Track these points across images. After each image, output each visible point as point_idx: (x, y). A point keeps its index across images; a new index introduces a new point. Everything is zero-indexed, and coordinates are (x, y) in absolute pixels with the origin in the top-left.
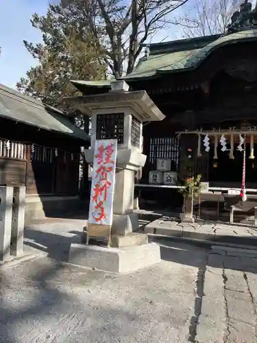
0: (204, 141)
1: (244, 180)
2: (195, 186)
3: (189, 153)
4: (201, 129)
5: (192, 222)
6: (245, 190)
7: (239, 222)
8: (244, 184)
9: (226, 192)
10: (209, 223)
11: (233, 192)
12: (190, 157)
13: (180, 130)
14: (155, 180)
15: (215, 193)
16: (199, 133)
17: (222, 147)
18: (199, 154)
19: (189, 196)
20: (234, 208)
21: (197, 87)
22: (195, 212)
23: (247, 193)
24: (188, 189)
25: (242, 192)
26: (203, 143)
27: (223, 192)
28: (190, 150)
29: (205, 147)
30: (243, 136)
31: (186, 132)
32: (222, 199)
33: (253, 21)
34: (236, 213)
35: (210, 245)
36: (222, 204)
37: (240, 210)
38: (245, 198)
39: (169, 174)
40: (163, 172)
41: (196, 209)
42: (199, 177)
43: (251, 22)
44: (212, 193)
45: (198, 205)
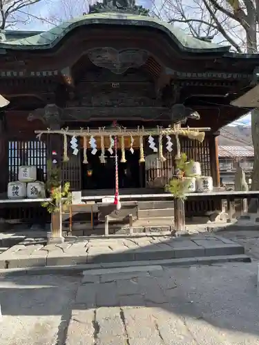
0: (71, 142)
1: (117, 187)
2: (63, 197)
3: (54, 157)
4: (67, 129)
5: (60, 242)
6: (119, 197)
7: (114, 233)
8: (117, 191)
9: (100, 200)
10: (82, 240)
11: (107, 200)
12: (55, 161)
13: (42, 129)
14: (17, 193)
15: (88, 203)
16: (65, 132)
17: (92, 149)
18: (66, 158)
19: (56, 209)
20: (109, 218)
21: (56, 73)
22: (65, 229)
23: (122, 200)
24: (54, 201)
25: (116, 199)
26: (69, 145)
27: (97, 201)
28: (54, 153)
29: (73, 150)
30: (113, 137)
31: (49, 131)
32: (96, 210)
33: (117, 3)
34: (110, 223)
35: (82, 270)
36: (96, 215)
37: (115, 219)
38: (119, 205)
39: (34, 184)
40: (27, 183)
41: (66, 225)
42: (67, 186)
43: (114, 4)
44: (84, 203)
45: (68, 220)
